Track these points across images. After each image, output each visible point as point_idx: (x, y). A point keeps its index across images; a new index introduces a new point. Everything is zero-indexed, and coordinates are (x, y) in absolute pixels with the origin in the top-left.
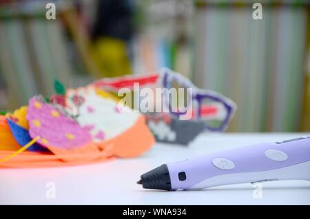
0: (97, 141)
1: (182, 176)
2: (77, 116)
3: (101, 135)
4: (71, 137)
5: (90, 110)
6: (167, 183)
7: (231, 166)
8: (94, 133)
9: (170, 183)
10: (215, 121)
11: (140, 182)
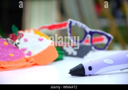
0: (27, 57)
1: (90, 68)
2: (18, 44)
3: (29, 53)
4: (12, 55)
5: (26, 40)
6: (83, 72)
7: (112, 62)
8: (26, 52)
9: (85, 72)
10: (102, 44)
11: (70, 73)
